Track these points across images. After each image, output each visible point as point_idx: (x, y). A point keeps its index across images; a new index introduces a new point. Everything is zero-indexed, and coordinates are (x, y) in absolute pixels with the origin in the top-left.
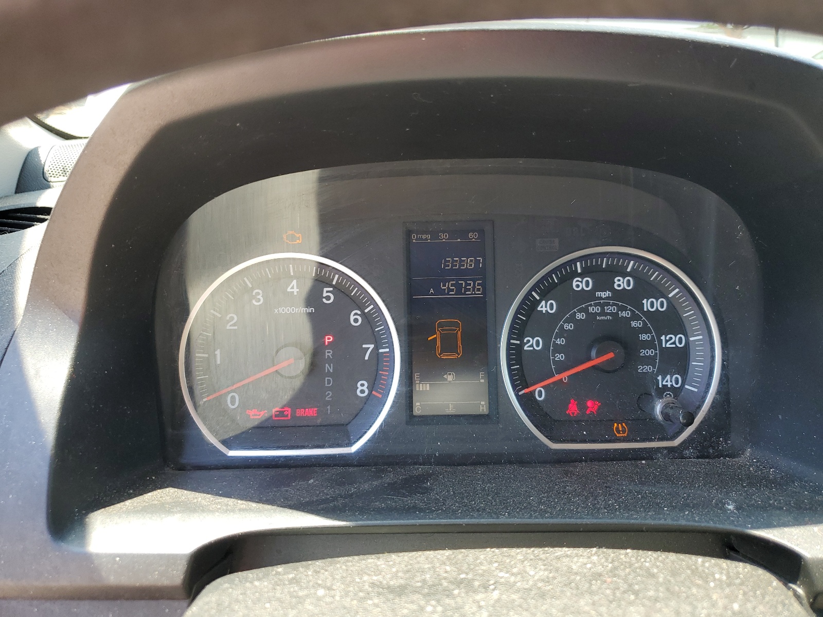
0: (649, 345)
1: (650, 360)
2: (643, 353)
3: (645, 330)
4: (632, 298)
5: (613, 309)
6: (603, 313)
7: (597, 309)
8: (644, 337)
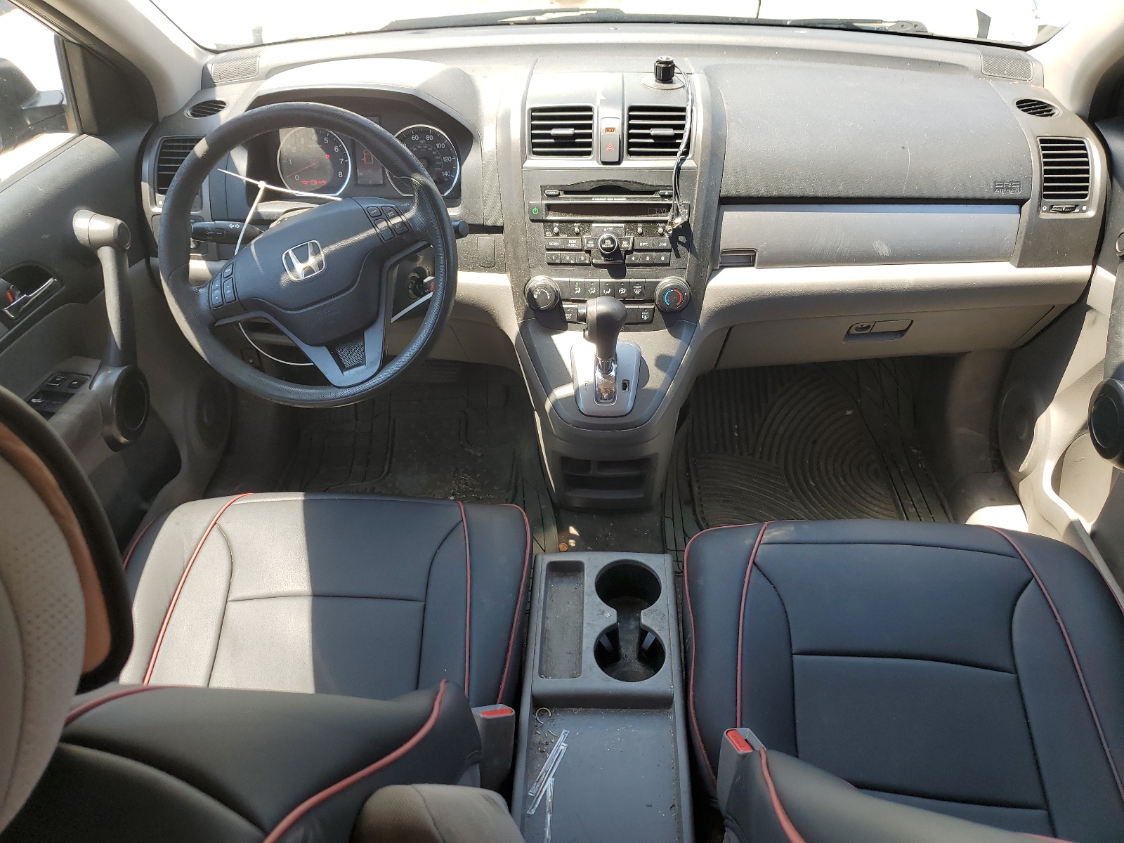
0: (439, 160)
1: (440, 166)
2: (437, 163)
3: (437, 154)
4: (433, 143)
5: (426, 147)
6: (422, 148)
7: (420, 147)
8: (437, 157)
